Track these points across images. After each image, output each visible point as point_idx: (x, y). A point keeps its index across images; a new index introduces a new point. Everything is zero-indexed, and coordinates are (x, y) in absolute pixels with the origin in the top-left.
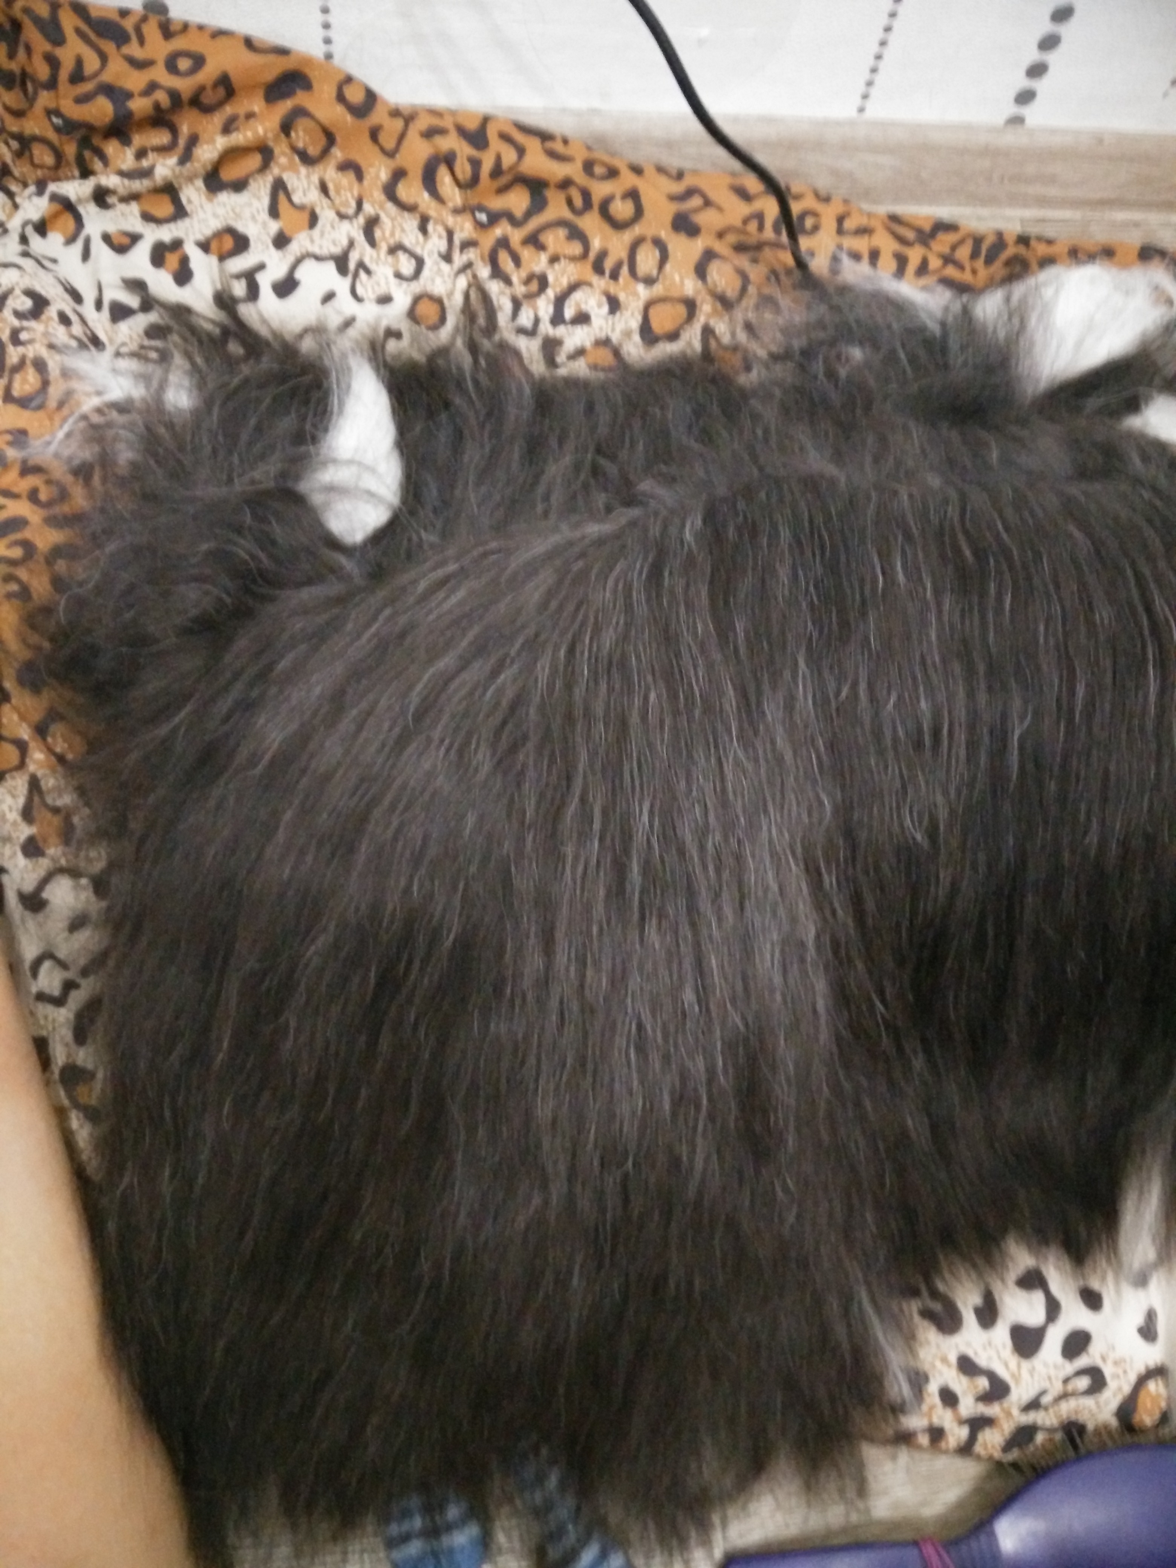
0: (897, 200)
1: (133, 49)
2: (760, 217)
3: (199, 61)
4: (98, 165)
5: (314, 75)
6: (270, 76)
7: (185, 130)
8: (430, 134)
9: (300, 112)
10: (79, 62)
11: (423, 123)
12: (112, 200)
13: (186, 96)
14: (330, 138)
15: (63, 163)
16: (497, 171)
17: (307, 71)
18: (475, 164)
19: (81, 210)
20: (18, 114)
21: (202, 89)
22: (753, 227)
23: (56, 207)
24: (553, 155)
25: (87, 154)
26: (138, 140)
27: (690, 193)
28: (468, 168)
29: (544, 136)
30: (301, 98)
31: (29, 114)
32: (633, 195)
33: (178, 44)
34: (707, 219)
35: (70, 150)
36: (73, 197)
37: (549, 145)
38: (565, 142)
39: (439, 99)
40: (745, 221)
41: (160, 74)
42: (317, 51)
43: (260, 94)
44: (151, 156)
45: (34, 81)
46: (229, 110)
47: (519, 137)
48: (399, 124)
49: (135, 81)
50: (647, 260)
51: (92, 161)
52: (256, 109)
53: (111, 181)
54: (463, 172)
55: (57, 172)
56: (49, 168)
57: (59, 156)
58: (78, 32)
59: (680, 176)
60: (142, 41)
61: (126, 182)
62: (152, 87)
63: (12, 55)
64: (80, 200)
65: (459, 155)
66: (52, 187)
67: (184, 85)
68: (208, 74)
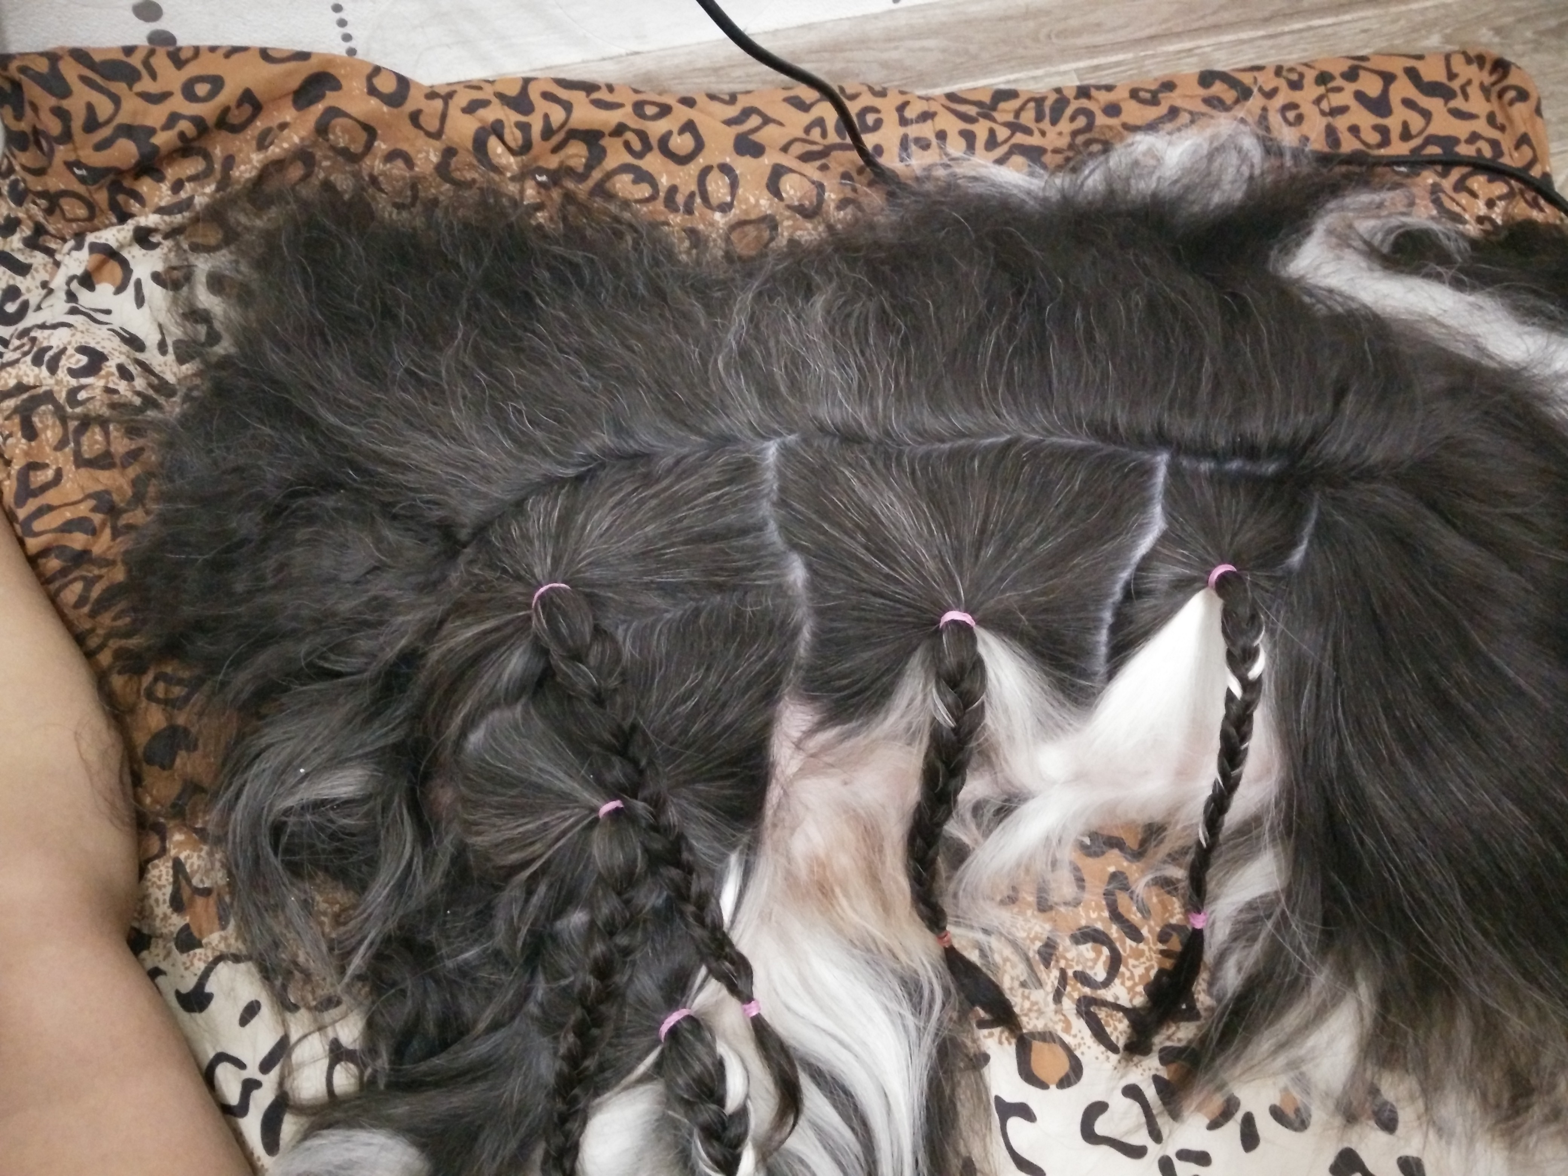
0: (951, 79)
1: (146, 84)
2: (820, 122)
3: (217, 83)
4: (135, 207)
5: (339, 73)
6: (295, 83)
7: (218, 152)
8: (471, 108)
9: (334, 112)
10: (90, 108)
11: (463, 99)
12: (156, 238)
13: (211, 121)
14: (370, 131)
15: (98, 212)
16: (548, 132)
17: (332, 71)
18: (524, 128)
19: (125, 254)
20: (39, 172)
21: (226, 110)
22: (816, 133)
23: (98, 257)
24: (600, 104)
25: (121, 198)
26: (172, 173)
27: (748, 112)
28: (518, 134)
29: (589, 88)
30: (331, 99)
31: (50, 171)
32: (689, 127)
33: (192, 70)
34: (769, 135)
35: (101, 197)
36: (114, 244)
37: (595, 95)
38: (610, 88)
39: (476, 73)
40: (807, 130)
41: (178, 104)
42: (339, 49)
43: (289, 101)
44: (188, 186)
45: (48, 137)
46: (259, 124)
47: (563, 94)
48: (438, 104)
49: (155, 116)
50: (718, 187)
51: (127, 203)
52: (288, 119)
53: (150, 220)
54: (515, 140)
55: (92, 221)
56: (83, 220)
57: (91, 206)
58: (84, 80)
59: (733, 99)
60: (153, 76)
61: (166, 218)
62: (173, 118)
63: (19, 116)
64: (122, 246)
65: (506, 124)
66: (90, 238)
67: (207, 110)
68: (228, 95)
